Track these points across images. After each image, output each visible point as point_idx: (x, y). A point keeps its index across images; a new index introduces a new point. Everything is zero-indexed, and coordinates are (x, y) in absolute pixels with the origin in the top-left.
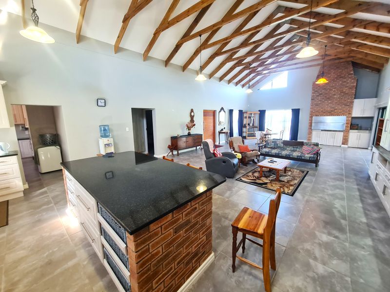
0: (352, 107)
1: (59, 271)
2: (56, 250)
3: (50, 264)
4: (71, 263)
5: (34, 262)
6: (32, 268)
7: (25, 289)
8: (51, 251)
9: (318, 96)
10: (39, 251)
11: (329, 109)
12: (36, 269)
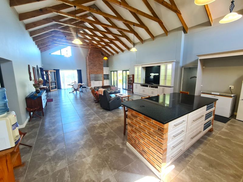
0: (103, 70)
1: (212, 158)
2: (201, 167)
3: (211, 165)
4: (204, 155)
5: (217, 176)
6: (221, 174)
7: (231, 169)
8: (204, 170)
9: (91, 64)
10: (208, 179)
11: (96, 71)
12: (219, 171)
